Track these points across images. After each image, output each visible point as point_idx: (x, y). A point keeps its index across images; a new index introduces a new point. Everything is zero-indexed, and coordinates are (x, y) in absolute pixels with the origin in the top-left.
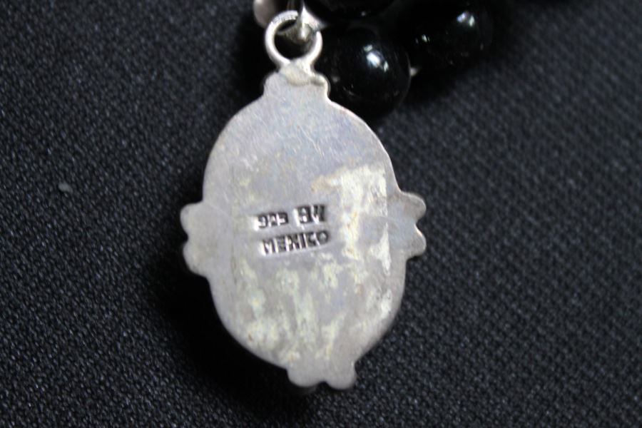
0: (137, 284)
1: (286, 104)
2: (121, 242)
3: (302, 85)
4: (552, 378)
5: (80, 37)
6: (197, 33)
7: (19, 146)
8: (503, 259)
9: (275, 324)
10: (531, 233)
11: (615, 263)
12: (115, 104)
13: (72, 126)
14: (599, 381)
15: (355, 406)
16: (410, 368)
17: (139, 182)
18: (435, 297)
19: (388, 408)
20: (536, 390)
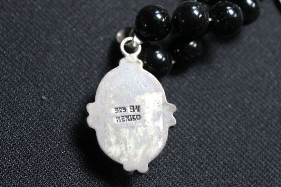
0: (68, 134)
1: (127, 69)
2: (63, 119)
3: (133, 63)
4: (221, 177)
5: (53, 45)
6: (95, 46)
7: (28, 82)
8: (204, 132)
9: (119, 148)
10: (214, 123)
11: (245, 136)
12: (64, 69)
13: (48, 76)
14: (239, 179)
15: (147, 184)
16: (168, 170)
17: (72, 97)
18: (179, 145)
19: (160, 185)
20: (215, 181)
